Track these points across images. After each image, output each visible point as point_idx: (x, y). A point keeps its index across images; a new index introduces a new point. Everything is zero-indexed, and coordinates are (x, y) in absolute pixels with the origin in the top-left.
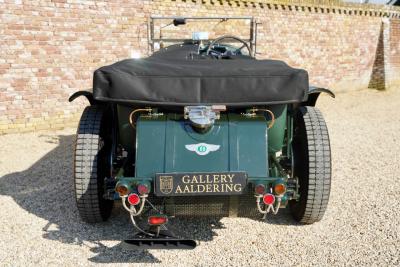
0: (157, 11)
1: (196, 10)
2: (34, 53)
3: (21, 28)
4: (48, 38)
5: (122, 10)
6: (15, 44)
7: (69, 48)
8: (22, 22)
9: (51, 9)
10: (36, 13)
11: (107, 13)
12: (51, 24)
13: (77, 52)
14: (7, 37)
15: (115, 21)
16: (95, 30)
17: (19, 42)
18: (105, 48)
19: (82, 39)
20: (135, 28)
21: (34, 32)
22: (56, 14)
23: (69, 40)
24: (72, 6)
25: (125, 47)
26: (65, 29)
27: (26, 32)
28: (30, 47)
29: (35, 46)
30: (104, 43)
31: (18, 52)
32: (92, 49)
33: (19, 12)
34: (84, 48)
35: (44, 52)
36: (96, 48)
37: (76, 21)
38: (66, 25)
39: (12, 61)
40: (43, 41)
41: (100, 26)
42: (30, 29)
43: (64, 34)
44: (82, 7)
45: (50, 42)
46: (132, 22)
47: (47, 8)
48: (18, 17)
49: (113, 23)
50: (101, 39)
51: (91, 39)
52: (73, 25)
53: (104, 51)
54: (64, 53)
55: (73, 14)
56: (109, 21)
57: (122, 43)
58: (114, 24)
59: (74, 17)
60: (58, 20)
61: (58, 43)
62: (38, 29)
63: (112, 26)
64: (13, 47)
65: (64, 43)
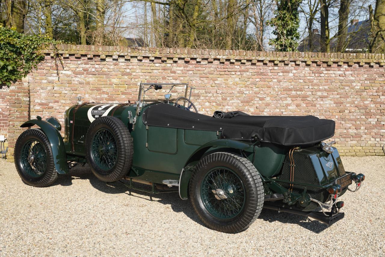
2: (297, 106)
3: (291, 90)
4: (308, 96)
5: (366, 76)
6: (286, 100)
7: (322, 103)
8: (292, 87)
9: (311, 78)
10: (302, 81)
11: (353, 78)
12: (310, 87)
13: (328, 105)
14: (282, 96)
15: (359, 84)
16: (342, 91)
17: (289, 99)
18: (349, 103)
19: (331, 96)
20: (376, 88)
21: (298, 93)
22: (315, 81)
23: (322, 97)
24: (326, 75)
25: (366, 102)
26: (320, 90)
27: (294, 93)
28: (295, 102)
29: (299, 101)
30: (349, 100)
31: (288, 105)
32: (338, 103)
33: (291, 81)
34: (332, 102)
35: (305, 105)
36: (342, 103)
37: (328, 85)
38: (321, 88)
39: (284, 111)
40: (304, 98)
41: (347, 88)
42: (297, 90)
43: (319, 94)
44: (334, 75)
45: (309, 99)
46: (373, 85)
47: (309, 78)
48: (290, 84)
49: (356, 85)
50: (347, 96)
51: (338, 96)
52: (326, 87)
53: (348, 105)
54: (318, 106)
55: (326, 80)
56: (354, 84)
57: (363, 99)
58: (358, 86)
59: (327, 82)
60: (316, 85)
61: (314, 99)
62: (301, 91)
63: (356, 87)
64: (285, 102)
65: (319, 99)
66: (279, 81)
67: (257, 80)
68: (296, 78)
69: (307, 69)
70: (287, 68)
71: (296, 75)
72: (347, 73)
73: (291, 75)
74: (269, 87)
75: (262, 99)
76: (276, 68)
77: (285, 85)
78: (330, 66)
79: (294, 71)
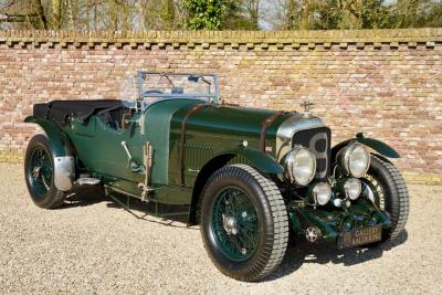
0: (185, 61)
1: (240, 58)
3: (47, 80)
4: (69, 89)
5: (142, 61)
8: (47, 76)
9: (71, 64)
16: (113, 81)
21: (57, 84)
22: (76, 68)
26: (83, 81)
27: (50, 84)
37: (94, 73)
38: (84, 77)
40: (64, 91)
41: (119, 78)
43: (83, 85)
44: (99, 61)
47: (68, 64)
48: (44, 72)
51: (108, 89)
52: (91, 76)
56: (128, 73)
60: (78, 73)
64: (41, 96)
66: (32, 69)
67: (4, 67)
68: (51, 65)
69: (64, 52)
70: (38, 51)
71: (52, 60)
72: (116, 57)
73: (44, 60)
74: (20, 76)
75: (12, 92)
76: (25, 51)
77: (38, 73)
78: (92, 48)
79: (49, 56)
